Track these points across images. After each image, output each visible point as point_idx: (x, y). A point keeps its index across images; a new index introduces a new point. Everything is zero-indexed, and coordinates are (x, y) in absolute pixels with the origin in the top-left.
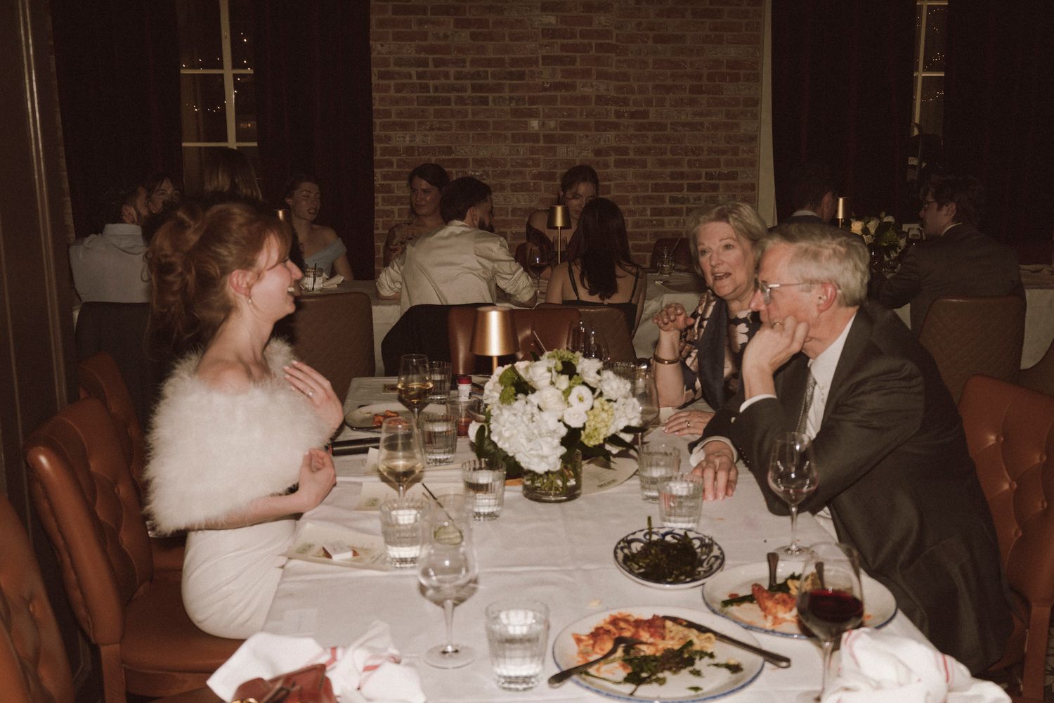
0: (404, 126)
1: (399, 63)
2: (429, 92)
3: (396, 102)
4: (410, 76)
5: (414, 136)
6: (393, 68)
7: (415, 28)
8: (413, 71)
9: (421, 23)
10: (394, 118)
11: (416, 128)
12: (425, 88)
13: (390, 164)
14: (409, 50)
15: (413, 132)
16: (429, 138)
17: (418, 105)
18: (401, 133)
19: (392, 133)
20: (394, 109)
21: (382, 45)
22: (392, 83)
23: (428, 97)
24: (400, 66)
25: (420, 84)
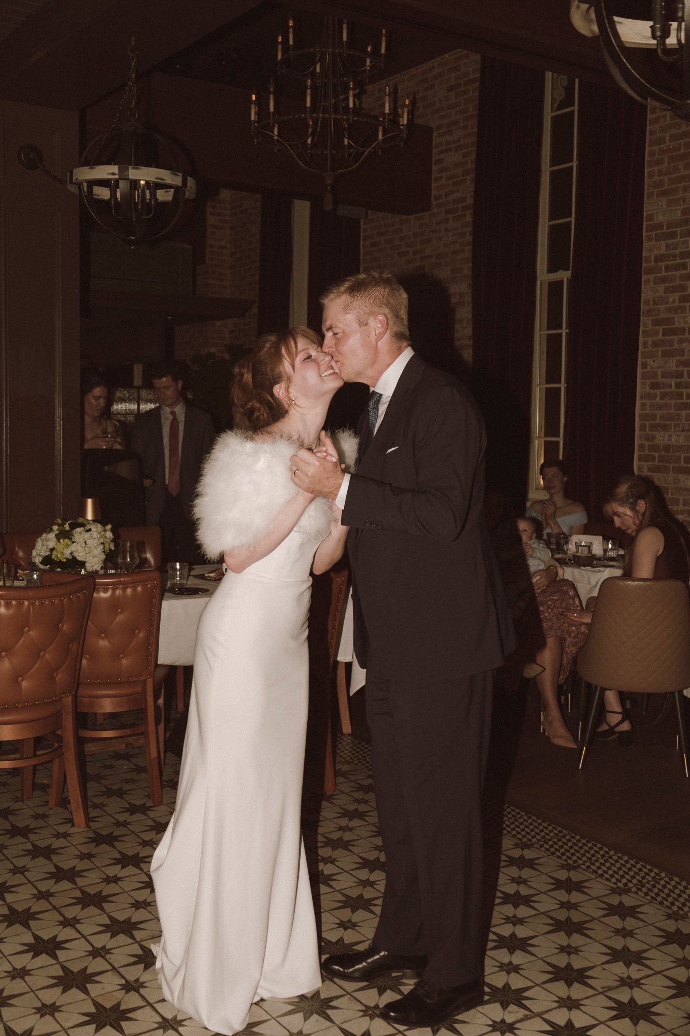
0: (665, 428)
1: (664, 376)
2: (683, 399)
3: (660, 407)
4: (670, 386)
5: (671, 436)
6: (660, 379)
7: (676, 346)
8: (673, 382)
9: (681, 341)
10: (658, 421)
11: (672, 430)
12: (680, 396)
13: (653, 458)
14: (672, 364)
15: (670, 433)
16: (681, 438)
17: (675, 410)
18: (662, 433)
19: (656, 434)
20: (658, 413)
21: (654, 362)
22: (658, 392)
23: (683, 403)
24: (665, 378)
25: (677, 392)
